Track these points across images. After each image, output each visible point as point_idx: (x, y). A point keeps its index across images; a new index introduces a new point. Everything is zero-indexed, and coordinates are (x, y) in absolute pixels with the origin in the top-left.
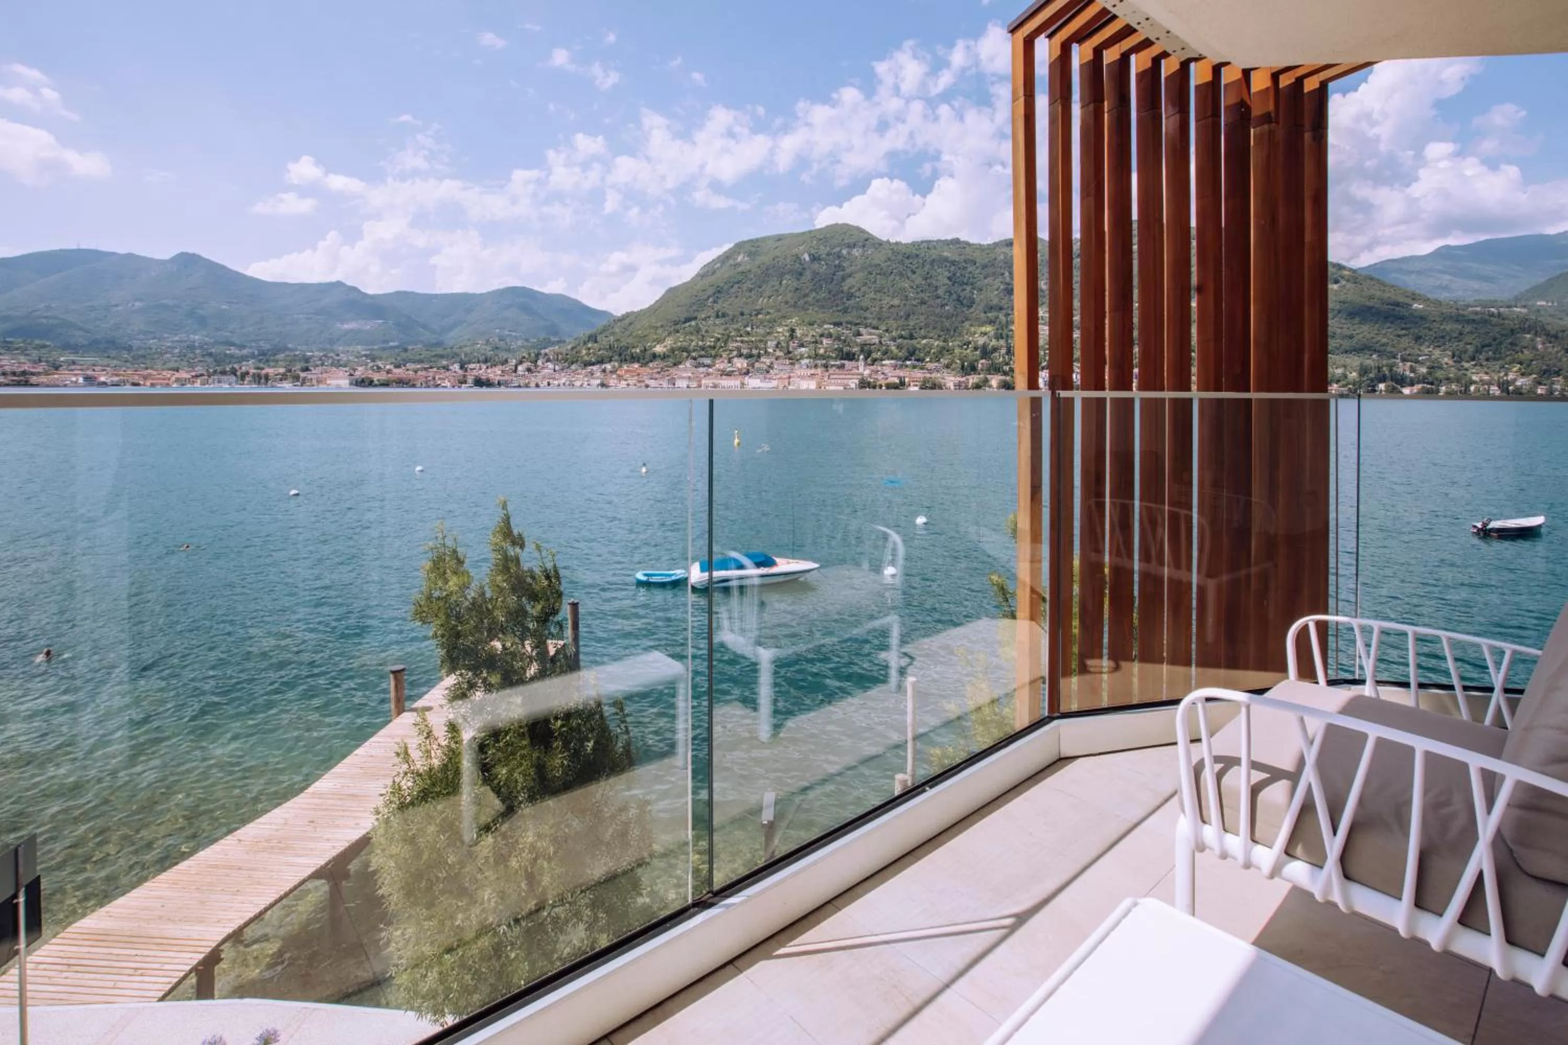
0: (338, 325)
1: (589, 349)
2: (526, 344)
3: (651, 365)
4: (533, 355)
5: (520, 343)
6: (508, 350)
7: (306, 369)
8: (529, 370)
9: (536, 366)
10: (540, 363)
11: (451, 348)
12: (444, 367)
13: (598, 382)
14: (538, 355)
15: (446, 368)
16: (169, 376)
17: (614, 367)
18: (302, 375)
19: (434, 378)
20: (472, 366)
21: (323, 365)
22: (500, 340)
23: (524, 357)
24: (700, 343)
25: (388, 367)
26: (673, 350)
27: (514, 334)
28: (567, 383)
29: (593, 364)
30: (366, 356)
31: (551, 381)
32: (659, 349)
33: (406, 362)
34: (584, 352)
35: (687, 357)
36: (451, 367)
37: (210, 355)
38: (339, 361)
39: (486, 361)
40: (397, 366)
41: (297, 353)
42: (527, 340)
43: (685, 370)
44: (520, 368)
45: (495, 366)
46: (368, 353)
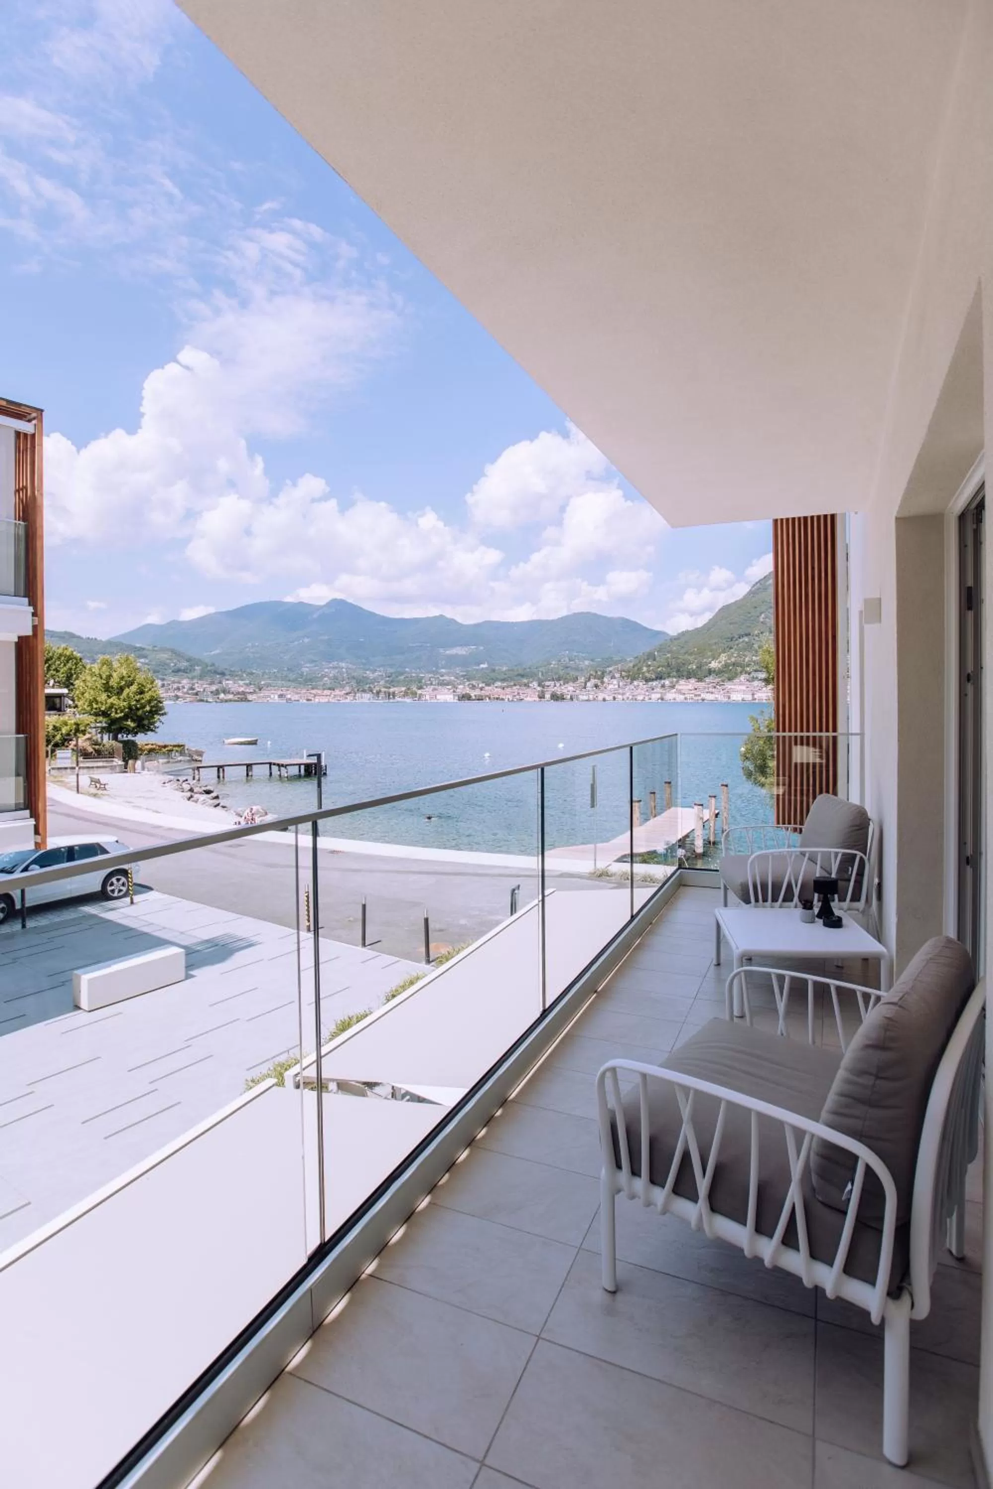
0: (441, 650)
1: (649, 666)
2: (591, 663)
3: (707, 680)
4: (599, 673)
5: (587, 663)
6: (577, 669)
7: (420, 688)
8: (596, 686)
9: (603, 683)
10: (605, 680)
11: (530, 668)
12: (525, 685)
13: (659, 696)
14: (603, 673)
15: (527, 685)
16: (329, 694)
17: (672, 682)
18: (419, 692)
19: (518, 694)
20: (547, 683)
21: (431, 684)
22: (570, 660)
23: (592, 675)
24: (754, 658)
25: (480, 685)
26: (726, 665)
27: (581, 654)
28: (631, 697)
29: (653, 680)
30: (463, 676)
31: (616, 696)
32: (714, 665)
33: (495, 680)
34: (645, 669)
35: (741, 672)
36: (530, 685)
37: (354, 678)
38: (443, 680)
39: (559, 680)
40: (488, 685)
41: (414, 675)
42: (592, 660)
43: (741, 684)
44: (589, 684)
45: (568, 683)
46: (464, 673)
